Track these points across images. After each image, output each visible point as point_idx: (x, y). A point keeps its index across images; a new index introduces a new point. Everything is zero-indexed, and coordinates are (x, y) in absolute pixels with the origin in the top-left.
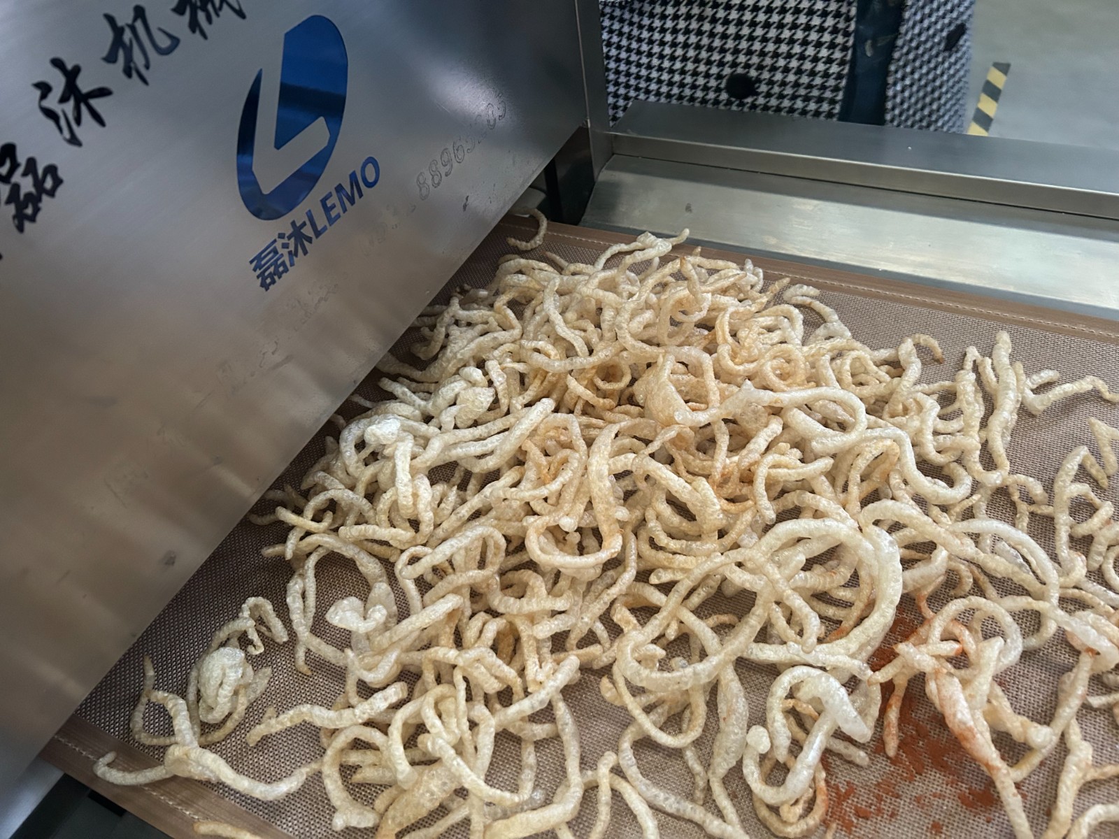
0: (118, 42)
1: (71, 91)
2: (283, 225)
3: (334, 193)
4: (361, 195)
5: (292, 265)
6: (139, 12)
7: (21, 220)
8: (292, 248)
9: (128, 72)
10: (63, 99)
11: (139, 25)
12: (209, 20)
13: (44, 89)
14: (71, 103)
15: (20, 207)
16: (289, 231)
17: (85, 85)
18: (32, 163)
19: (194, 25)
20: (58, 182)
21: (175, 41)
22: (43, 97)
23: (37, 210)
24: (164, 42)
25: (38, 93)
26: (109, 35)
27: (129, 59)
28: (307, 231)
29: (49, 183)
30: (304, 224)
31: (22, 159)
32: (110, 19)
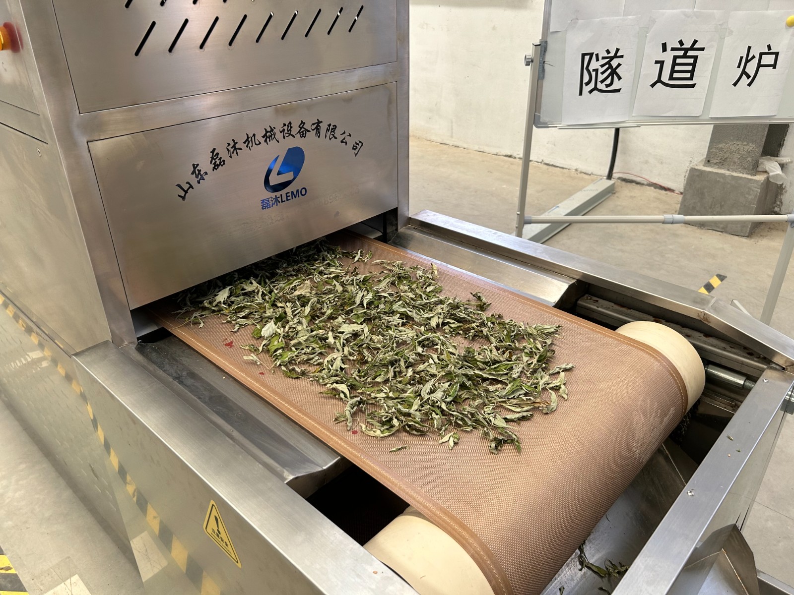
0: (247, 140)
1: (234, 147)
2: (273, 195)
3: (290, 193)
4: (299, 197)
5: (272, 206)
6: (254, 135)
7: (214, 168)
8: (273, 202)
9: (247, 146)
10: (232, 148)
11: (253, 138)
12: (270, 141)
13: (229, 144)
14: (233, 149)
15: (215, 166)
16: (274, 197)
17: (237, 146)
18: (221, 158)
19: (266, 141)
20: (224, 164)
21: (260, 143)
22: (228, 146)
23: (218, 168)
24: (258, 143)
25: (227, 145)
26: (246, 138)
27: (248, 144)
28: (280, 199)
29: (222, 164)
30: (279, 197)
31: (219, 157)
32: (247, 135)
